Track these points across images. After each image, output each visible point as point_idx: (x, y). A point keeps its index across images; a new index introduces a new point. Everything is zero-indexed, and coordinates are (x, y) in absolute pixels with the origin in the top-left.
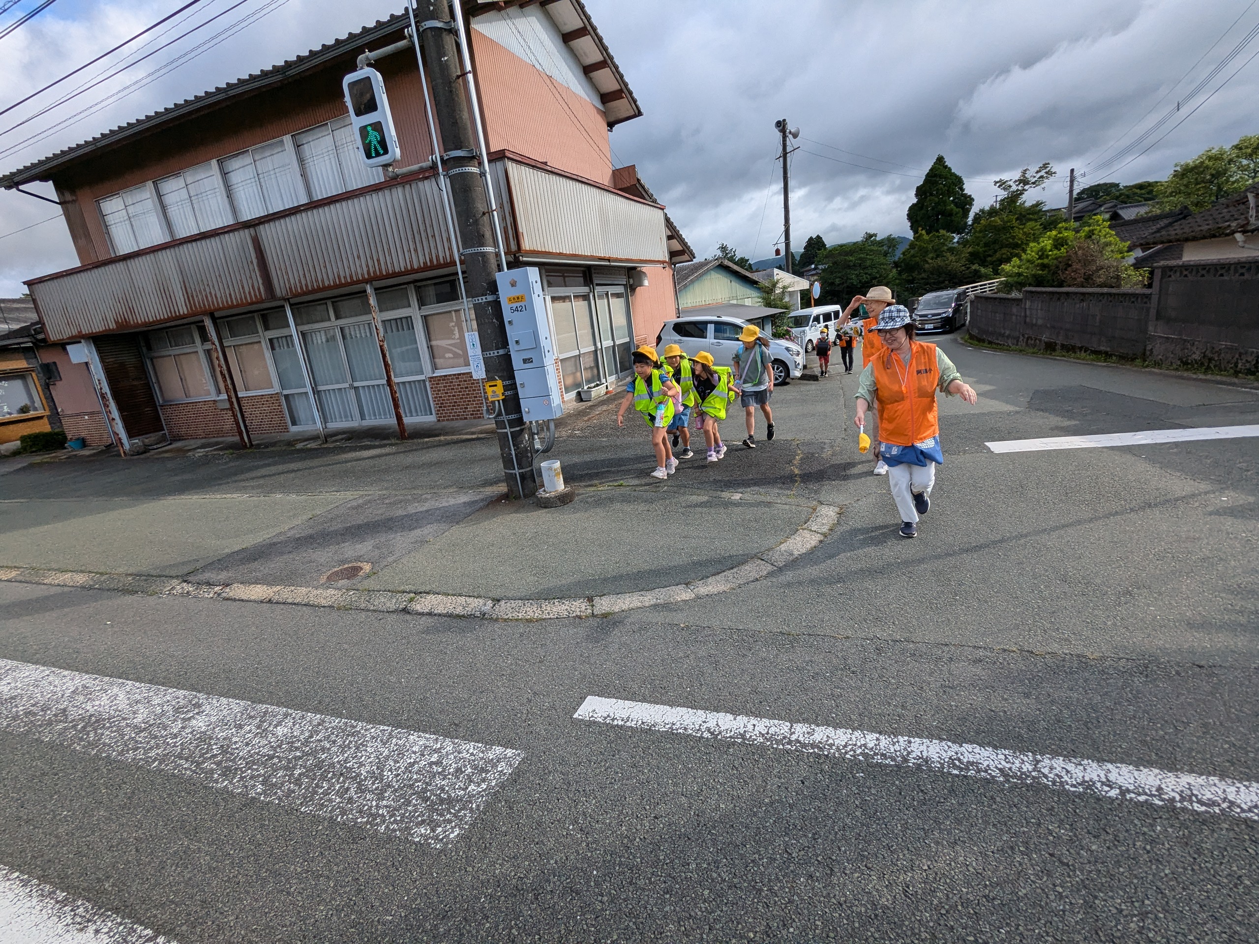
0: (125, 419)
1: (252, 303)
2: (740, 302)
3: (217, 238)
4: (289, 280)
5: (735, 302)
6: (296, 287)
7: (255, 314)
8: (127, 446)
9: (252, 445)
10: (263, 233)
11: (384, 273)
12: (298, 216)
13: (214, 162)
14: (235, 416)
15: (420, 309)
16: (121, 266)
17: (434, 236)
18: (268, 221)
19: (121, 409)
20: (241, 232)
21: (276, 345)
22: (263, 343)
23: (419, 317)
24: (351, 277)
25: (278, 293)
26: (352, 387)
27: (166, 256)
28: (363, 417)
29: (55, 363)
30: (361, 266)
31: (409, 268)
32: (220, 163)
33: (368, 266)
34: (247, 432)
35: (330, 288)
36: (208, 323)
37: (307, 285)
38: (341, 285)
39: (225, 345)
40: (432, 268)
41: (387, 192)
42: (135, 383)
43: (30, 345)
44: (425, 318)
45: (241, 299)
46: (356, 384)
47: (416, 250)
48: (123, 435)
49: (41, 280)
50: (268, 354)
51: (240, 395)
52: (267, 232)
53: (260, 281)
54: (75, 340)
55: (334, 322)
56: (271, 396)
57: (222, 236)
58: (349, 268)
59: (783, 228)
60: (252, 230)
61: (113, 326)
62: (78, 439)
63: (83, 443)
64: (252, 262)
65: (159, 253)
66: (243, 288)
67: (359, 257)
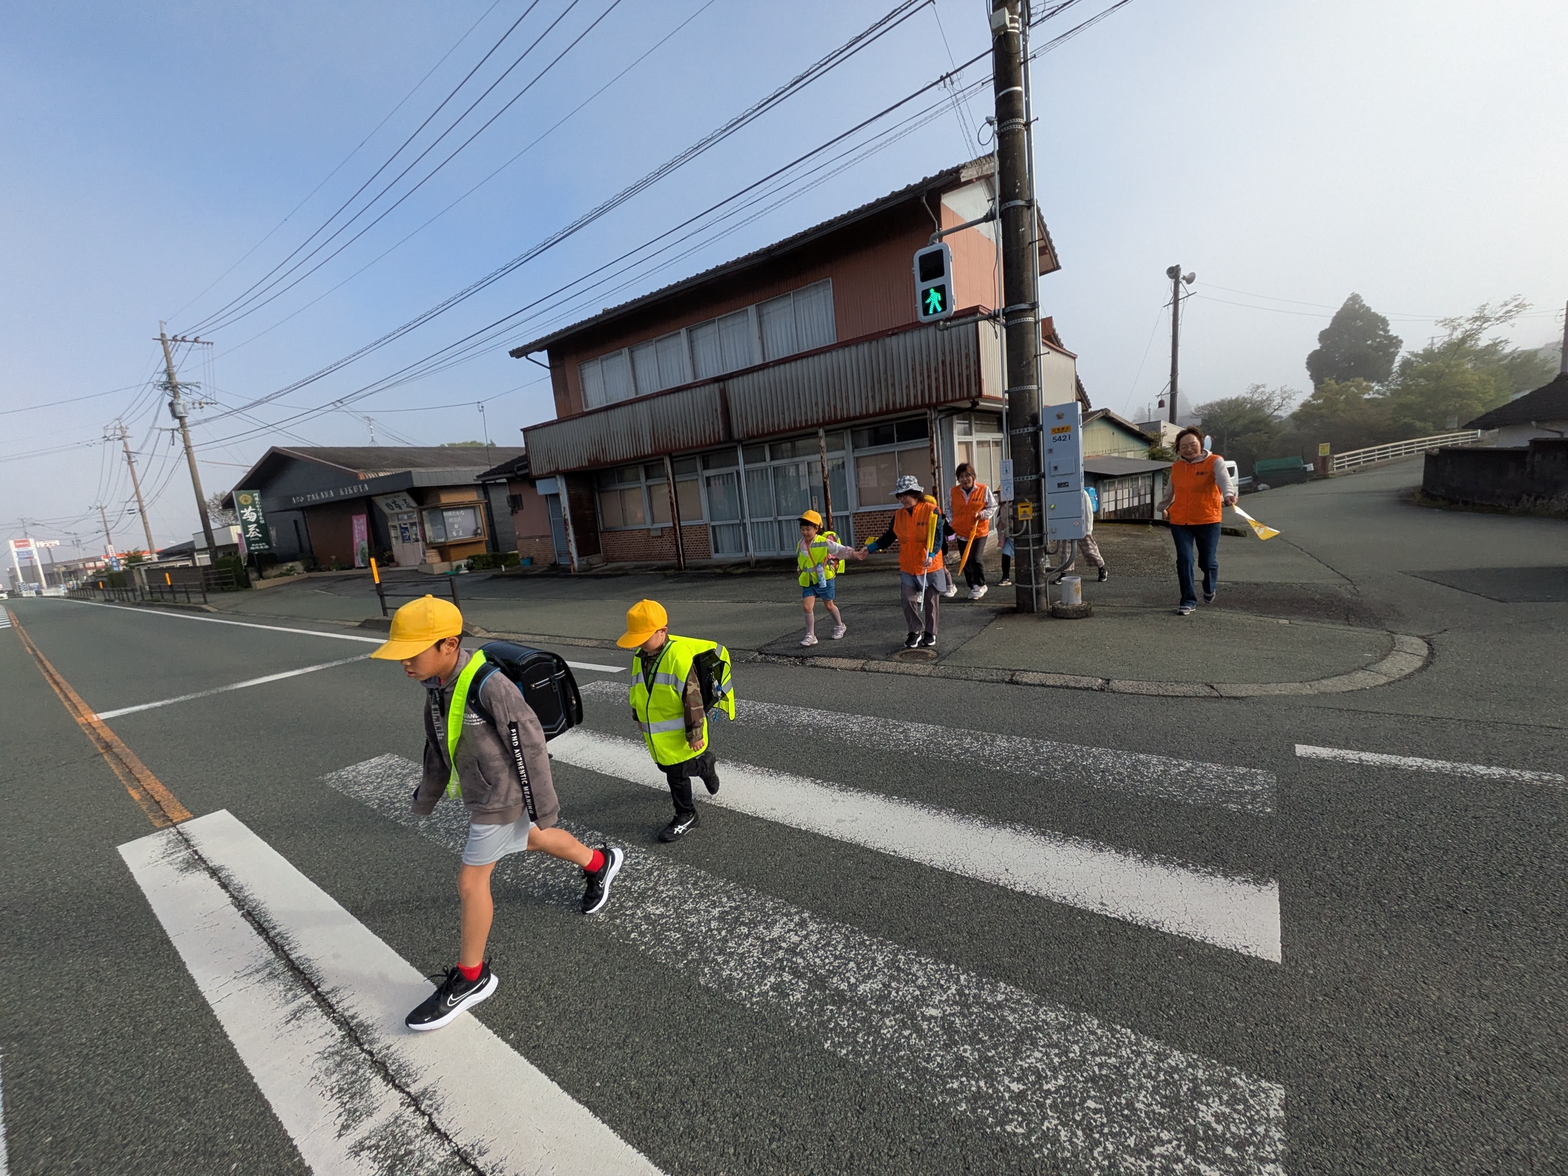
0: (577, 541)
1: (711, 444)
2: (1121, 455)
3: (689, 391)
4: (747, 424)
5: (1116, 455)
6: (753, 431)
7: (697, 456)
8: (576, 564)
9: (686, 568)
10: (731, 387)
11: (839, 417)
12: (766, 371)
13: (683, 331)
14: (676, 540)
15: (853, 451)
16: (602, 415)
17: (893, 385)
18: (738, 376)
19: (575, 533)
20: (712, 386)
21: (712, 483)
22: (700, 481)
23: (852, 458)
24: (806, 421)
25: (736, 436)
26: (776, 519)
27: (642, 407)
28: (782, 548)
29: (520, 495)
30: (817, 412)
31: (864, 412)
32: (690, 332)
33: (824, 412)
34: (683, 554)
35: (785, 431)
36: (667, 461)
37: (763, 429)
38: (796, 429)
39: (676, 480)
40: (888, 412)
41: (853, 348)
42: (587, 512)
43: (504, 480)
44: (857, 459)
45: (701, 441)
46: (780, 518)
47: (873, 397)
48: (574, 554)
49: (535, 428)
50: (703, 492)
51: (682, 524)
52: (733, 386)
53: (721, 426)
54: (551, 475)
55: (769, 463)
56: (700, 526)
57: (693, 390)
58: (806, 413)
59: (1169, 379)
60: (721, 384)
61: (585, 463)
62: (528, 558)
63: (532, 560)
64: (716, 410)
65: (637, 405)
66: (704, 431)
67: (817, 404)
